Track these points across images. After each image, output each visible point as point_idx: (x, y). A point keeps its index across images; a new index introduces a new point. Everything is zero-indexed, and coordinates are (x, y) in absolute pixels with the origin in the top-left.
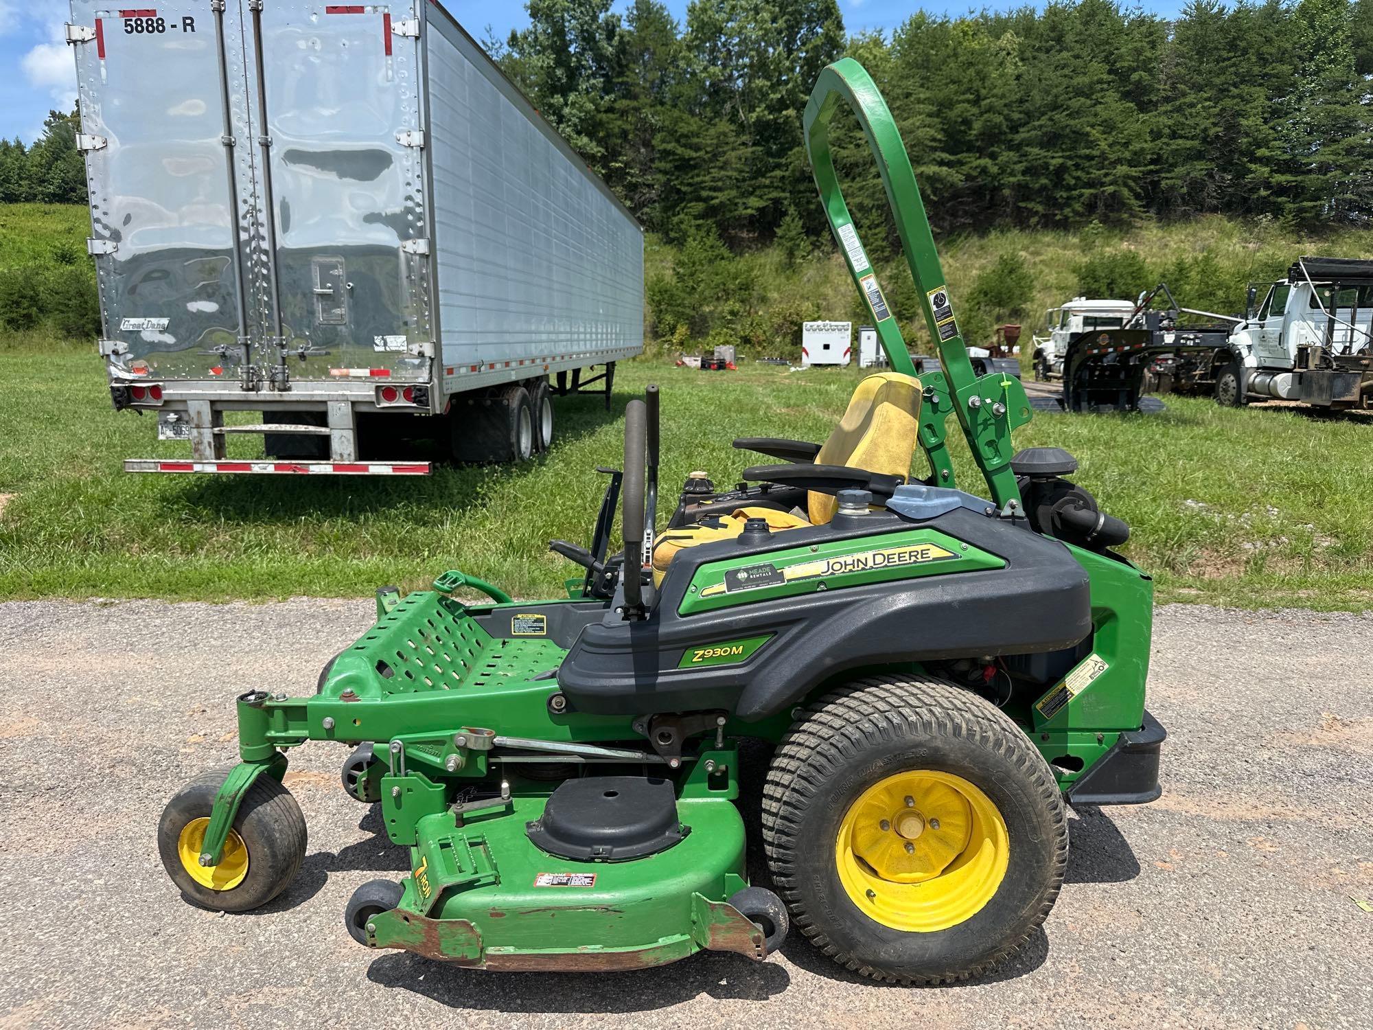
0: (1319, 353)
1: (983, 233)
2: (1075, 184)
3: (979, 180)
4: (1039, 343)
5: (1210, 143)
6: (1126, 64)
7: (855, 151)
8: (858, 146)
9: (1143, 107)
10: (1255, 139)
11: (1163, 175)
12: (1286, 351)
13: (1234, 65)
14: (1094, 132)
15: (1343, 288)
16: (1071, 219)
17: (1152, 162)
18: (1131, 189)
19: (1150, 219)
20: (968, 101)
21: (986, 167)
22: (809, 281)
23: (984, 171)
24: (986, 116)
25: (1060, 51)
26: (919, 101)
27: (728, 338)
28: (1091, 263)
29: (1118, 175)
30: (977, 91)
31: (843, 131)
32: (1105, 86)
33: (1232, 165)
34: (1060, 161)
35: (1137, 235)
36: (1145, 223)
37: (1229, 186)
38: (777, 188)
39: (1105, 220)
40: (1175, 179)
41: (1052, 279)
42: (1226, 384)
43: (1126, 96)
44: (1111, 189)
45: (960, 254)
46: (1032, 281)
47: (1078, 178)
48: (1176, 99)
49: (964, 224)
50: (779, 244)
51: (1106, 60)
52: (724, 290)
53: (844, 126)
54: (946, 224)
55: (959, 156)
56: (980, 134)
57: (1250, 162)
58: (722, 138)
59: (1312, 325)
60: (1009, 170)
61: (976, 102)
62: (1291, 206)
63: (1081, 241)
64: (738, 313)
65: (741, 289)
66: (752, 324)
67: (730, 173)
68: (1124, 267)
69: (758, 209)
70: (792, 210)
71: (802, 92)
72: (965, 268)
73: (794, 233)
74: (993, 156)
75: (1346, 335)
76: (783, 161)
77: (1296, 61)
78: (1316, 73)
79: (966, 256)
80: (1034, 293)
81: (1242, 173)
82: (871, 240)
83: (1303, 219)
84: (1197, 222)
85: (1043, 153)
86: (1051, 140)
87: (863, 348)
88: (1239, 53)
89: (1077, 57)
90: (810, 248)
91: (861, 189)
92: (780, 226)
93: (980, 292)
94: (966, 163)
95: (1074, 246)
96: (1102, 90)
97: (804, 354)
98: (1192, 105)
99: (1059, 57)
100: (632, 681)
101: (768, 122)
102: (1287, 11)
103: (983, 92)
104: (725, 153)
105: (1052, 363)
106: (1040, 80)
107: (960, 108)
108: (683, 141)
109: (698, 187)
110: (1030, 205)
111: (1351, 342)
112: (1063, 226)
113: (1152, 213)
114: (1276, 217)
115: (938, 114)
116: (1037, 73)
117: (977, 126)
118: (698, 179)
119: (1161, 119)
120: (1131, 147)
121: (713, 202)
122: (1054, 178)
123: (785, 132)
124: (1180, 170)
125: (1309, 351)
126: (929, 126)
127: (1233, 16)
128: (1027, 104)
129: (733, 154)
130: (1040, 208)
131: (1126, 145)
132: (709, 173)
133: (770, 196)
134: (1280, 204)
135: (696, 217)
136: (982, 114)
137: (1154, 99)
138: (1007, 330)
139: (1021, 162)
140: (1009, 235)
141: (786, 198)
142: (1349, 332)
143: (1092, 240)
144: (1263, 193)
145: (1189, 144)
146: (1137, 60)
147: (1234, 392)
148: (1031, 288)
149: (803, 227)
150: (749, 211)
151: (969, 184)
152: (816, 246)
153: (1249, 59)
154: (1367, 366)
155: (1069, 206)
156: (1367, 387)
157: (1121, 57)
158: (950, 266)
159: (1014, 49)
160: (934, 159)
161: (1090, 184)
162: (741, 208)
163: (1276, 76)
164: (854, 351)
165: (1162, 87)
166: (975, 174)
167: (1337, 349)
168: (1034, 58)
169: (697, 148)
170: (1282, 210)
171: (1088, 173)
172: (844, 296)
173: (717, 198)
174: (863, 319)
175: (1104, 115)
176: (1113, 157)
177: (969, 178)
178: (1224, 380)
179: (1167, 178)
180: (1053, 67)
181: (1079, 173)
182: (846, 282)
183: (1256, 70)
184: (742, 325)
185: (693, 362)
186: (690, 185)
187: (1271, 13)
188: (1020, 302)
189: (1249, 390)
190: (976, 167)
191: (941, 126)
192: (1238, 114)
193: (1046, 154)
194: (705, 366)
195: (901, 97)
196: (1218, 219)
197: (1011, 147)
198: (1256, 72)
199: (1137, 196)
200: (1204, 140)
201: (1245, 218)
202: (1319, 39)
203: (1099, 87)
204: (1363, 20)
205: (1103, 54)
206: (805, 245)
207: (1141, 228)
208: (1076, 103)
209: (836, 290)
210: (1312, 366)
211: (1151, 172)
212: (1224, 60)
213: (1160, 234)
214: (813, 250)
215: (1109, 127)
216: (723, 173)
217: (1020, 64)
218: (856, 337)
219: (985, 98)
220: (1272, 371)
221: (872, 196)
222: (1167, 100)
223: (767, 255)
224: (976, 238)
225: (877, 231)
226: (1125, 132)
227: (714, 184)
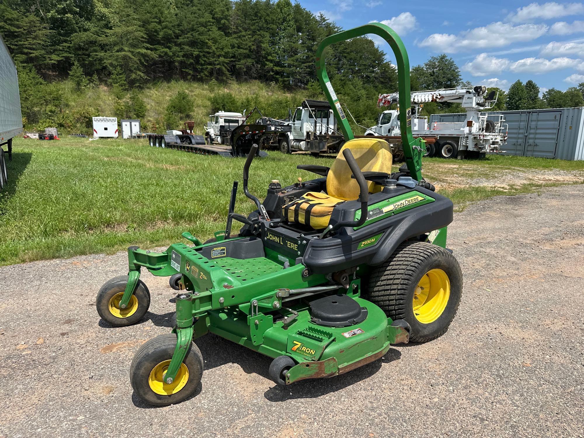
0: (313, 134)
1: (169, 81)
2: (204, 63)
3: (165, 57)
4: (207, 129)
5: (252, 52)
6: (219, 16)
7: (106, 38)
8: (106, 36)
9: (227, 34)
10: (267, 52)
11: (237, 63)
12: (303, 133)
13: (257, 22)
14: (210, 42)
15: (318, 111)
16: (204, 78)
17: (232, 57)
18: (226, 68)
19: (233, 80)
20: (156, 22)
21: (167, 52)
22: (90, 97)
23: (166, 54)
24: (165, 30)
25: (192, 6)
26: (134, 19)
27: (50, 124)
28: (215, 97)
29: (220, 61)
30: (160, 18)
31: (98, 28)
32: (212, 24)
33: (260, 61)
34: (198, 53)
35: (229, 86)
36: (232, 82)
37: (260, 70)
38: (66, 51)
39: (217, 79)
40: (241, 65)
41: (200, 102)
42: (284, 146)
43: (219, 29)
44: (218, 67)
45: (160, 90)
46: (193, 103)
47: (205, 61)
48: (238, 33)
49: (160, 76)
50: (71, 79)
51: (211, 13)
52: (45, 100)
53: (98, 26)
54: (152, 76)
55: (155, 46)
56: (163, 38)
57: (266, 61)
58: (32, 23)
59: (310, 124)
60: (177, 55)
61: (160, 23)
62: (281, 79)
63: (209, 87)
64: (55, 111)
65: (54, 100)
66: (63, 117)
67: (39, 42)
68: (228, 99)
69: (58, 61)
70: (76, 63)
71: (75, 7)
72: (163, 95)
73: (79, 74)
74: (169, 48)
75: (320, 128)
76: (69, 39)
77: (278, 24)
78: (284, 30)
79: (163, 90)
80: (194, 108)
81: (264, 65)
82: (119, 80)
83: (285, 84)
84: (251, 83)
85: (190, 49)
86: (193, 44)
87: (124, 130)
88: (258, 18)
89: (199, 10)
90: (88, 82)
91: (110, 56)
92: (71, 70)
93: (172, 107)
94: (158, 50)
95: (206, 89)
96: (211, 25)
97: (95, 132)
98: (244, 36)
99: (192, 9)
100: (343, 258)
101: (57, 19)
102: (273, 5)
103: (162, 19)
104: (35, 31)
105: (214, 137)
106: (186, 17)
107: (153, 25)
108: (8, 22)
109: (22, 47)
110: (187, 70)
111: (322, 130)
112: (201, 80)
113: (234, 78)
114: (276, 83)
115: (143, 26)
116: (184, 14)
117: (161, 34)
118: (20, 43)
119: (233, 40)
120: (224, 50)
121: (32, 55)
122: (195, 60)
123: (68, 25)
124: (243, 61)
125: (310, 133)
126: (139, 31)
127: (255, 3)
128: (181, 27)
129: (40, 32)
130: (191, 72)
131: (222, 49)
132: (27, 40)
133: (63, 55)
134: (277, 78)
135: (22, 62)
136: (163, 29)
137: (231, 32)
138: (188, 123)
139: (181, 52)
140: (179, 82)
141: (72, 57)
142: (321, 127)
143: (213, 87)
144: (272, 73)
145: (245, 51)
146: (222, 15)
147: (286, 148)
148: (193, 106)
149: (83, 72)
150: (53, 61)
151: (160, 59)
152: (91, 81)
153: (262, 21)
154: (328, 138)
155: (203, 72)
156: (329, 146)
157: (216, 13)
158: (156, 95)
159: (173, 2)
160: (144, 46)
161: (210, 64)
162: (48, 60)
163: (272, 29)
164: (120, 131)
165: (232, 27)
166: (162, 55)
167: (318, 133)
168: (182, 7)
169: (18, 27)
170: (278, 80)
171: (209, 59)
172: (109, 105)
173: (34, 53)
174: (120, 116)
175: (213, 36)
176: (218, 53)
177: (160, 56)
178: (283, 144)
179: (238, 64)
180: (190, 13)
181: (205, 59)
182: (108, 99)
183: (265, 25)
184: (58, 118)
185: (35, 136)
186: (16, 45)
187: (267, 4)
188: (189, 112)
189: (292, 148)
190: (163, 52)
191: (145, 32)
192: (261, 42)
193: (191, 49)
194: (41, 137)
195: (125, 16)
196: (257, 82)
197: (176, 45)
198: (265, 27)
199: (228, 70)
200: (250, 50)
201: (266, 82)
202: (284, 17)
203: (209, 24)
204: (297, 12)
205: (209, 10)
206: (85, 80)
207: (231, 83)
208: (202, 29)
209: (104, 102)
210: (311, 139)
211: (232, 61)
212: (254, 20)
213: (238, 87)
214: (89, 83)
215: (215, 41)
216: (35, 41)
217: (176, 9)
218: (120, 125)
219: (164, 22)
220: (299, 141)
221: (116, 60)
222: (235, 33)
223: (65, 84)
224: (165, 83)
225: (121, 76)
226: (221, 44)
227: (31, 46)
